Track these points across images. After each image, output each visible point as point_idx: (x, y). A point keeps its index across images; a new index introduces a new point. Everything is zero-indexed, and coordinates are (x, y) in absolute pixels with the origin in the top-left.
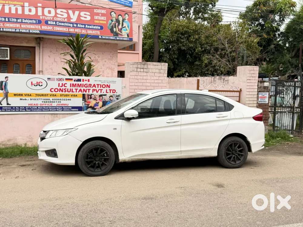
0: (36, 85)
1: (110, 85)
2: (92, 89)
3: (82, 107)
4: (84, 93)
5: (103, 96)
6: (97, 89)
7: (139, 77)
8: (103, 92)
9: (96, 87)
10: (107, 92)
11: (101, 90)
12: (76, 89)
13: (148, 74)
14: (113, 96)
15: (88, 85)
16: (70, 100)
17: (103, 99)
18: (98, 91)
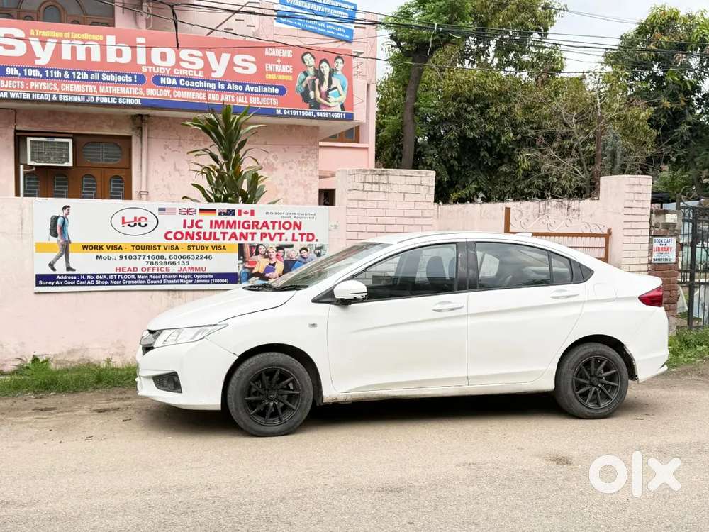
0: (132, 224)
1: (300, 223)
2: (259, 232)
3: (236, 274)
4: (243, 241)
5: (286, 249)
6: (272, 232)
7: (368, 204)
8: (286, 240)
9: (268, 228)
10: (293, 240)
11: (281, 234)
12: (224, 234)
13: (391, 197)
14: (309, 249)
15: (251, 224)
16: (210, 257)
17: (286, 256)
18: (274, 236)
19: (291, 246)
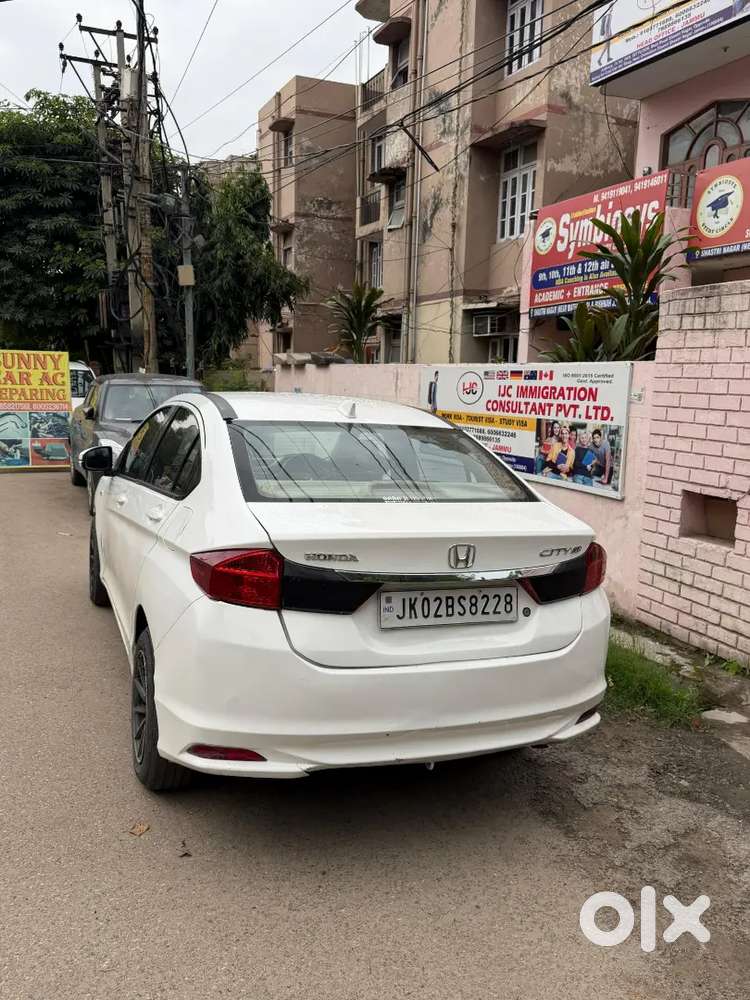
0: (468, 391)
1: (596, 389)
2: (555, 402)
4: (541, 416)
5: (579, 430)
6: (568, 403)
7: (686, 355)
8: (580, 416)
9: (564, 398)
10: (588, 417)
11: (576, 407)
12: (527, 405)
14: (602, 432)
16: (513, 435)
17: (578, 441)
18: (569, 409)
19: (583, 426)
